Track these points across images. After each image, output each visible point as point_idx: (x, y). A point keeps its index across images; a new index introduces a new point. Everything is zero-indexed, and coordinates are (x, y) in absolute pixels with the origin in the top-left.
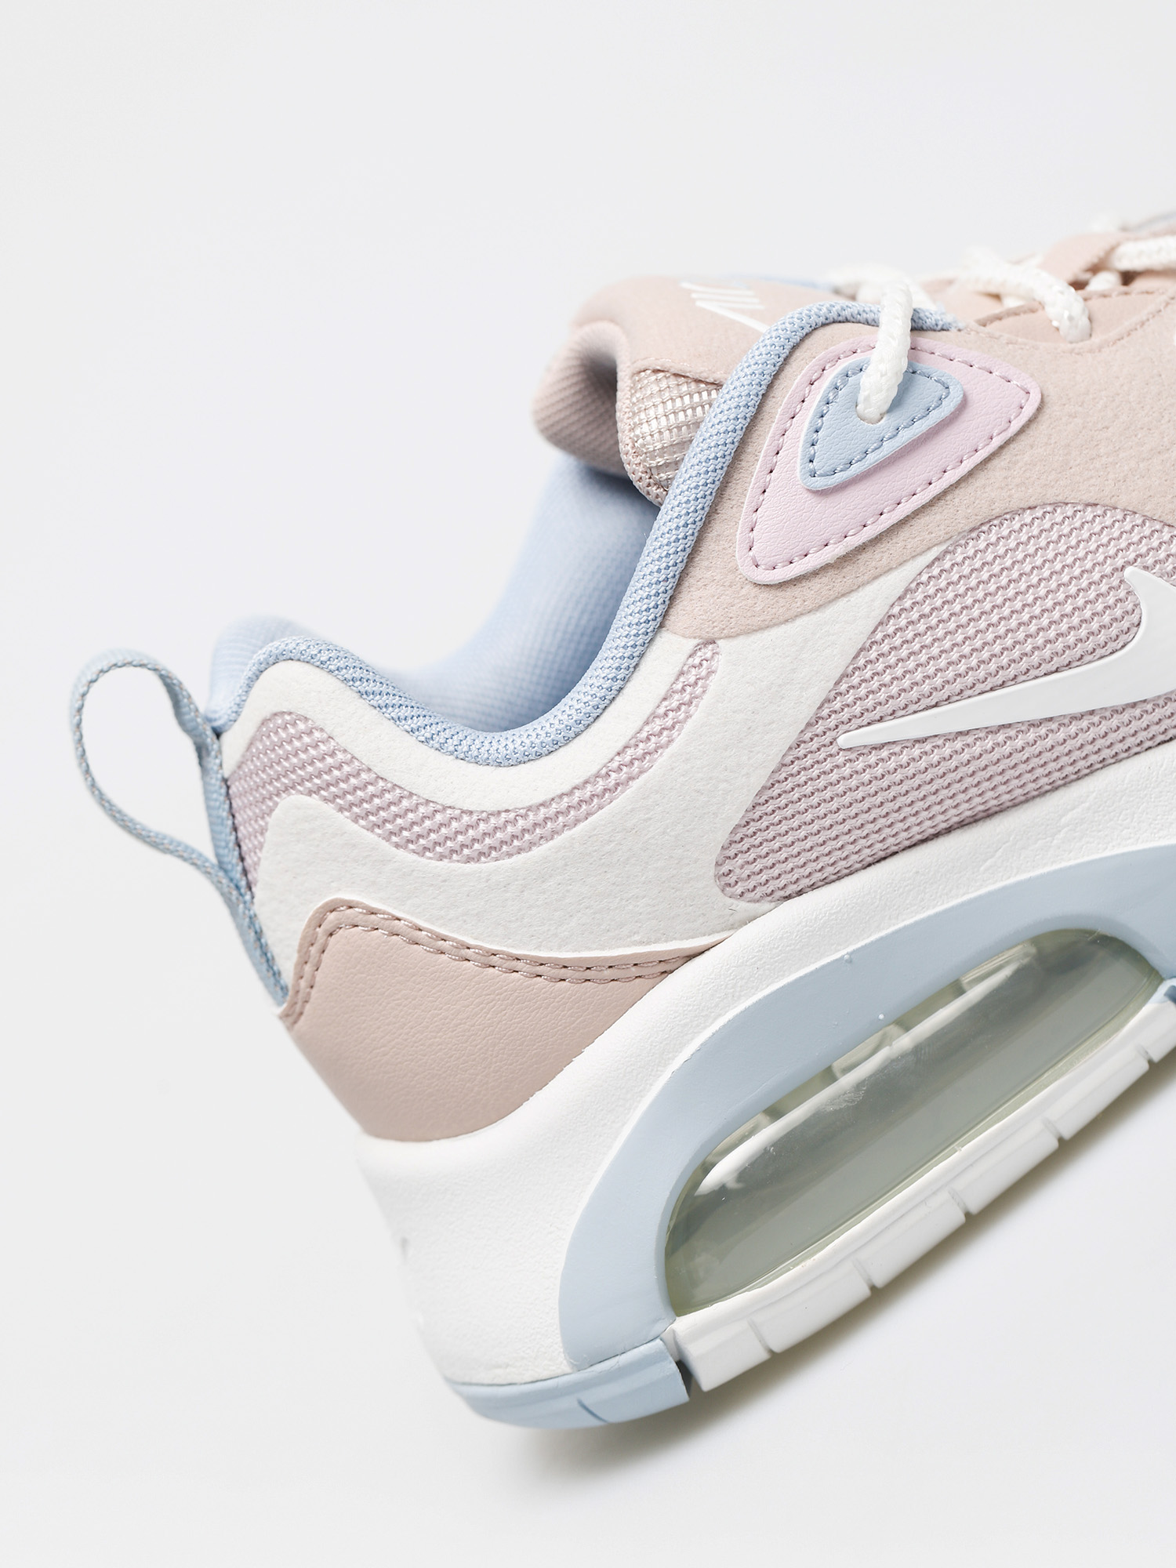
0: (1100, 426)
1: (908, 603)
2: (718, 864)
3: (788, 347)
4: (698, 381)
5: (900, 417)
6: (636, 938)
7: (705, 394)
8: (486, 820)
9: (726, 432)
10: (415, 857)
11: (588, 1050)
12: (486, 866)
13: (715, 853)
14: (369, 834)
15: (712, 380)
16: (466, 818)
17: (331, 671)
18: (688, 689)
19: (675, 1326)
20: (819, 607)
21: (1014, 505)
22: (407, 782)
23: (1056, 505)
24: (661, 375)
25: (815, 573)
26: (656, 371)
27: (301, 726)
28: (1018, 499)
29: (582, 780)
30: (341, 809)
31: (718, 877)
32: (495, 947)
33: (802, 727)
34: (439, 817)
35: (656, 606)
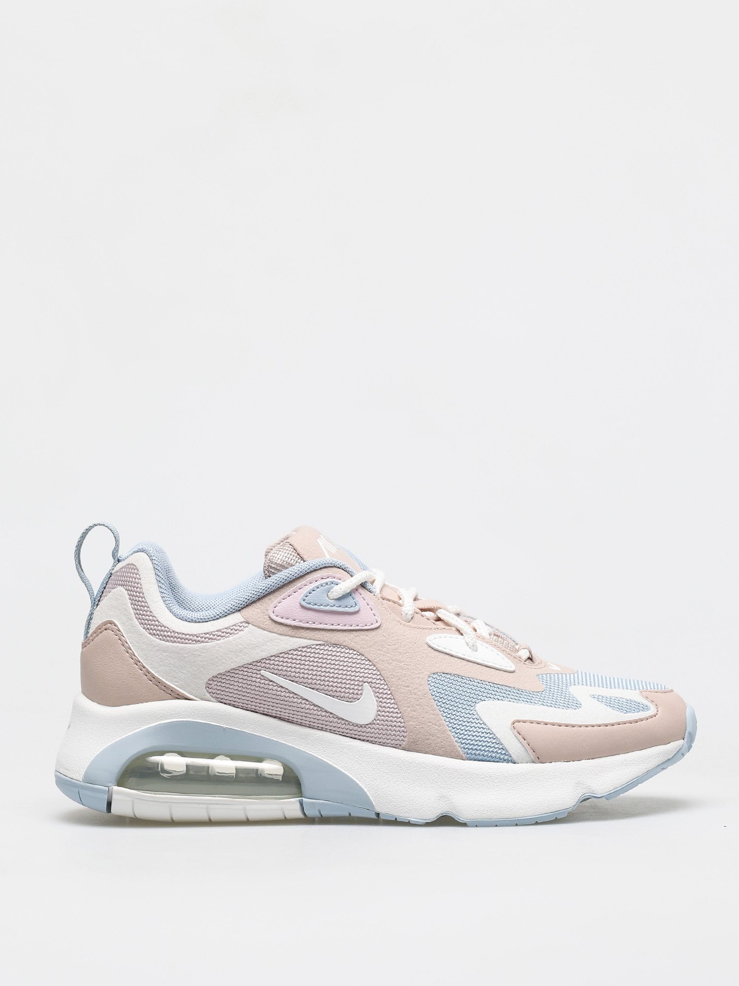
0: (388, 644)
1: (304, 650)
2: (209, 680)
3: (324, 566)
4: (298, 554)
5: (338, 603)
6: (176, 684)
7: (297, 558)
8: (161, 627)
9: (291, 574)
10: (138, 623)
11: (145, 704)
12: (152, 638)
13: (210, 676)
14: (132, 610)
15: (302, 556)
16: (157, 623)
17: (153, 563)
18: (233, 630)
19: (114, 787)
20: (281, 634)
21: (350, 646)
22: (150, 603)
23: (361, 654)
24: (291, 546)
25: (286, 625)
26: (290, 545)
27: (136, 571)
28: (352, 645)
29: (191, 633)
30: (130, 599)
31: (207, 683)
32: (141, 661)
33: (255, 661)
34: (151, 618)
35: (241, 604)
